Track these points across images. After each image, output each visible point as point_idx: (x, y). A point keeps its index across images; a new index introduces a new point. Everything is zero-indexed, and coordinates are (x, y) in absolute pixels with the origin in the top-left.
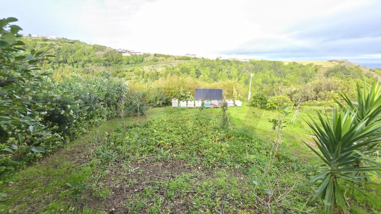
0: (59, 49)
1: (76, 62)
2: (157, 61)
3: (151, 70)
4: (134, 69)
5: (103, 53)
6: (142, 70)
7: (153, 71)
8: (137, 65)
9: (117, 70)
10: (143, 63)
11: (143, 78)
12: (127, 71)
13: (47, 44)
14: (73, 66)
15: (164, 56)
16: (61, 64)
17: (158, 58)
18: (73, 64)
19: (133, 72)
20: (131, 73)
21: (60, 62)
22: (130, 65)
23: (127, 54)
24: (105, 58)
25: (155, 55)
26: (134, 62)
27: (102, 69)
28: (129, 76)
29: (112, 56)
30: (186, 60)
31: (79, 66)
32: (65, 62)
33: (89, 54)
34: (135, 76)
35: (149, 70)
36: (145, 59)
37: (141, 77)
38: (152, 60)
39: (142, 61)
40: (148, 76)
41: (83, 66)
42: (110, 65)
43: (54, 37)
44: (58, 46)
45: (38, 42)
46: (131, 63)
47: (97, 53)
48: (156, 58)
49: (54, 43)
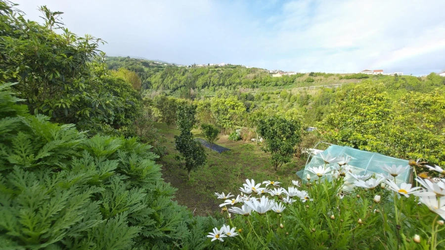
0: (222, 74)
1: (231, 85)
2: (313, 81)
3: (301, 93)
4: (281, 91)
5: (254, 75)
6: (289, 92)
7: (303, 95)
8: (286, 86)
9: (262, 92)
10: (294, 84)
11: (289, 101)
12: (273, 93)
13: (215, 70)
14: (228, 88)
15: (323, 74)
16: (221, 87)
17: (314, 78)
18: (227, 86)
19: (279, 95)
20: (277, 95)
21: (220, 85)
22: (278, 87)
23: (279, 75)
24: (254, 80)
25: (312, 74)
26: (283, 83)
27: (249, 91)
28: (274, 99)
29: (261, 78)
30: (360, 78)
31: (232, 88)
32: (223, 84)
33: (242, 76)
34: (280, 100)
35: (298, 93)
36: (297, 80)
37: (287, 100)
38: (305, 81)
39: (293, 82)
40: (296, 100)
41: (234, 88)
42: (257, 87)
43: (223, 64)
44: (222, 71)
45: (210, 69)
46: (279, 84)
47: (248, 75)
48: (312, 77)
49: (220, 69)
